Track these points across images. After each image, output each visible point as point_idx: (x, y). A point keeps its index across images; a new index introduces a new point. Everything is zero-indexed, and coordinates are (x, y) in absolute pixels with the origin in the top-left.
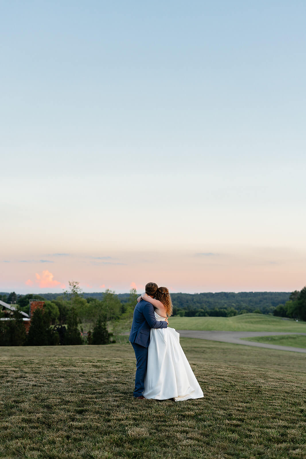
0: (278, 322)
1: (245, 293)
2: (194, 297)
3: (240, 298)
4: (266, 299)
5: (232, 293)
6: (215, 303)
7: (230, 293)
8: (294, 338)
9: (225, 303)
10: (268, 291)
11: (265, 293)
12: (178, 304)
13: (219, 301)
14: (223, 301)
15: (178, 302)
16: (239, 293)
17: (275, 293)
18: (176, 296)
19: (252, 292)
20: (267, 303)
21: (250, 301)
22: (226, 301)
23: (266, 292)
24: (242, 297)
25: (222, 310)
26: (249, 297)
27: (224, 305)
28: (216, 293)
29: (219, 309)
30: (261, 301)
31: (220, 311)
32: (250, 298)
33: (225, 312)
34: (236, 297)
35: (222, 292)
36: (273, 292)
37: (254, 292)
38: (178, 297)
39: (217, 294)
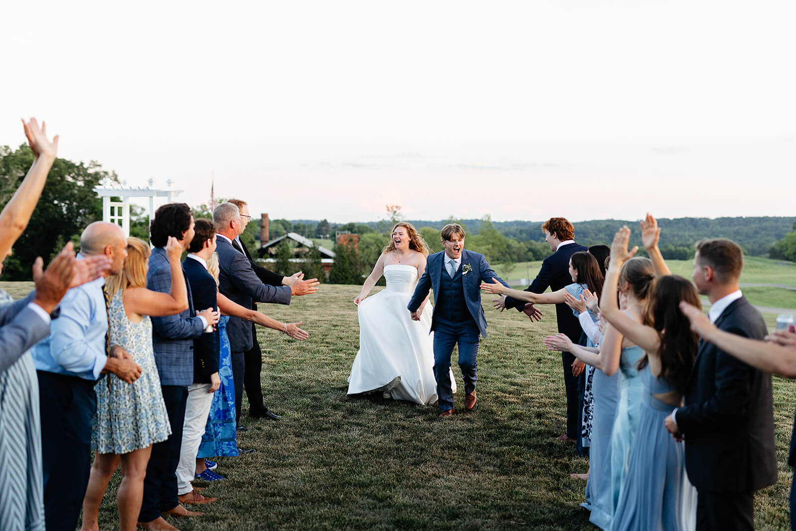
0: (761, 268)
1: (728, 218)
2: (636, 227)
3: (719, 228)
4: (765, 229)
5: (705, 218)
6: (673, 236)
7: (700, 219)
8: (759, 292)
9: (691, 236)
10: (771, 215)
11: (765, 219)
12: (607, 237)
13: (681, 233)
14: (687, 234)
15: (606, 235)
16: (717, 219)
17: (784, 218)
18: (603, 225)
19: (741, 217)
20: (768, 235)
21: (737, 233)
22: (692, 233)
23: (767, 217)
24: (722, 226)
25: (681, 248)
26: (735, 225)
27: (688, 240)
28: (675, 219)
29: (675, 247)
30: (756, 233)
31: (676, 251)
32: (737, 228)
33: (685, 252)
34: (711, 226)
35: (686, 218)
36: (780, 218)
37: (744, 217)
38: (607, 226)
39: (677, 221)
